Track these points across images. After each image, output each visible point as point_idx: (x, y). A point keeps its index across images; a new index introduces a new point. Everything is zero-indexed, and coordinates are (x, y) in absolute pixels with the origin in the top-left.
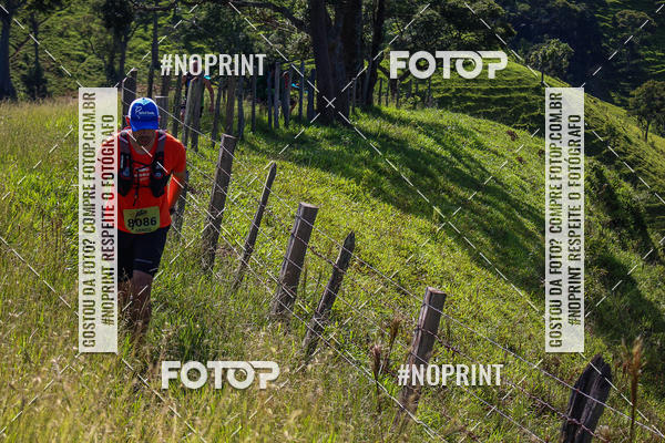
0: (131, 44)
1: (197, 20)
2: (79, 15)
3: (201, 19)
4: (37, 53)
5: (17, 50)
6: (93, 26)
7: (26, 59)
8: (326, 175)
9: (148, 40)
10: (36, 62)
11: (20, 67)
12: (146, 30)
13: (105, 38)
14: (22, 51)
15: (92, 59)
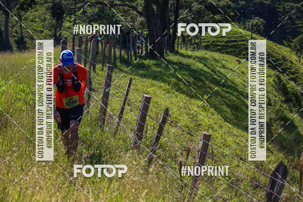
0: (64, 24)
1: (94, 13)
2: (40, 12)
3: (96, 12)
4: (21, 29)
5: (12, 28)
6: (47, 16)
7: (16, 32)
8: (154, 82)
9: (71, 22)
10: (21, 34)
11: (14, 36)
12: (71, 18)
13: (52, 22)
14: (15, 29)
15: (46, 32)
